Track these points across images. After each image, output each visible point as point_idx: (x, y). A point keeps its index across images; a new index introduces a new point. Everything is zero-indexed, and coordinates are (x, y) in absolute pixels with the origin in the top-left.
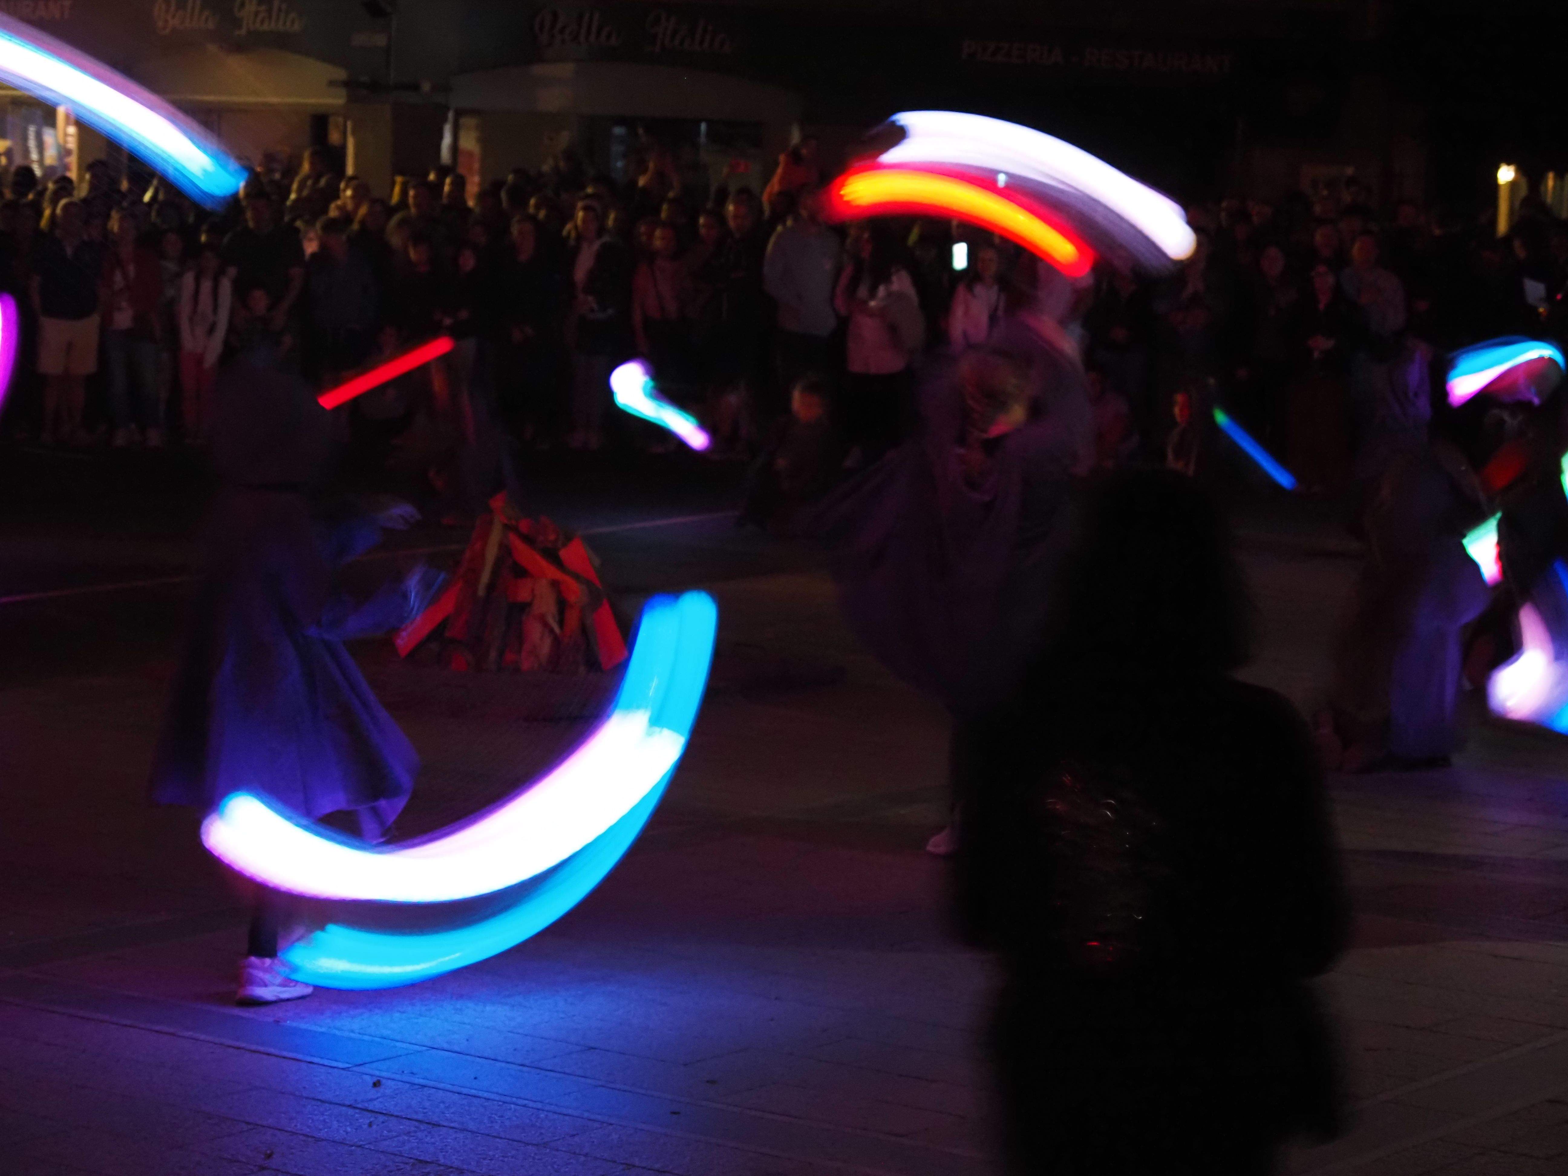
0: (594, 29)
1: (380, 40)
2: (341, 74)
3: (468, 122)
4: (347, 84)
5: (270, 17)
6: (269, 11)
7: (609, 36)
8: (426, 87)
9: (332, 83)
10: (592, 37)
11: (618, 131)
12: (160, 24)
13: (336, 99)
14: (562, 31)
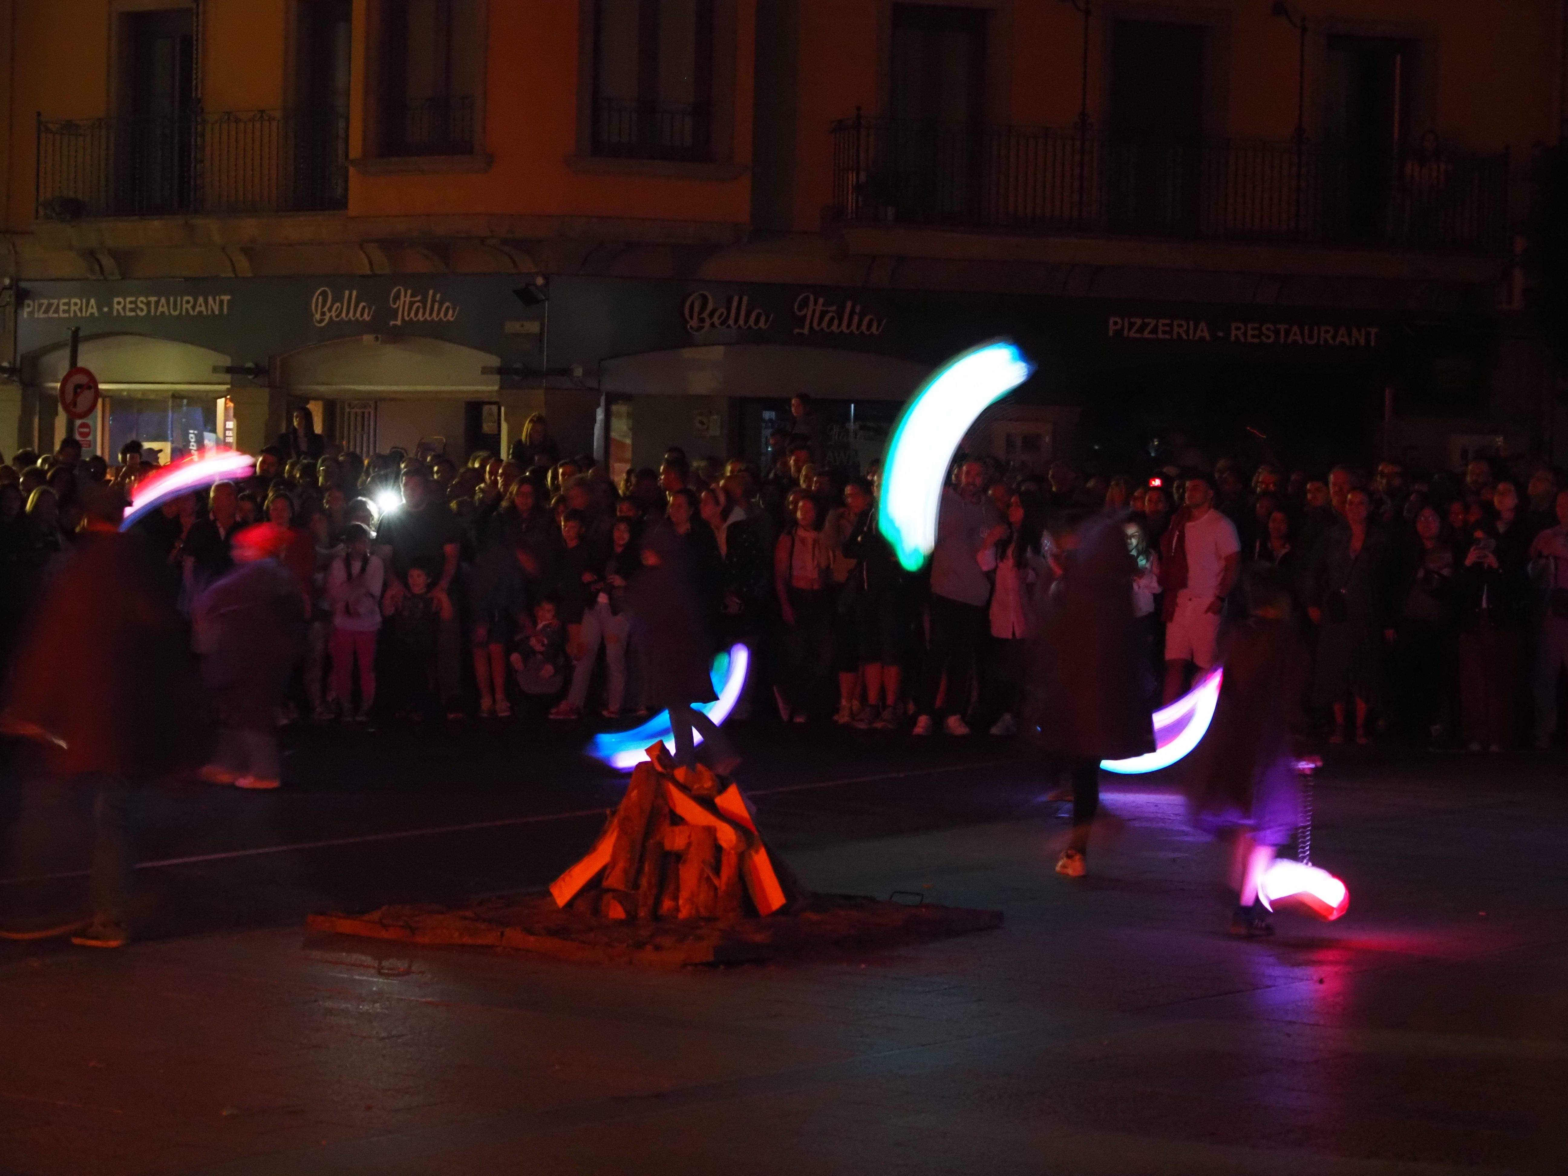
0: (743, 313)
1: (534, 327)
2: (494, 361)
3: (619, 408)
4: (500, 371)
5: (425, 309)
6: (424, 301)
7: (757, 321)
8: (579, 372)
9: (485, 371)
10: (741, 322)
11: (768, 415)
12: (318, 316)
13: (489, 387)
14: (711, 315)
